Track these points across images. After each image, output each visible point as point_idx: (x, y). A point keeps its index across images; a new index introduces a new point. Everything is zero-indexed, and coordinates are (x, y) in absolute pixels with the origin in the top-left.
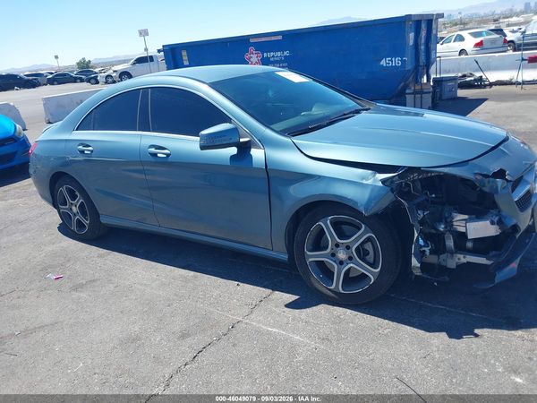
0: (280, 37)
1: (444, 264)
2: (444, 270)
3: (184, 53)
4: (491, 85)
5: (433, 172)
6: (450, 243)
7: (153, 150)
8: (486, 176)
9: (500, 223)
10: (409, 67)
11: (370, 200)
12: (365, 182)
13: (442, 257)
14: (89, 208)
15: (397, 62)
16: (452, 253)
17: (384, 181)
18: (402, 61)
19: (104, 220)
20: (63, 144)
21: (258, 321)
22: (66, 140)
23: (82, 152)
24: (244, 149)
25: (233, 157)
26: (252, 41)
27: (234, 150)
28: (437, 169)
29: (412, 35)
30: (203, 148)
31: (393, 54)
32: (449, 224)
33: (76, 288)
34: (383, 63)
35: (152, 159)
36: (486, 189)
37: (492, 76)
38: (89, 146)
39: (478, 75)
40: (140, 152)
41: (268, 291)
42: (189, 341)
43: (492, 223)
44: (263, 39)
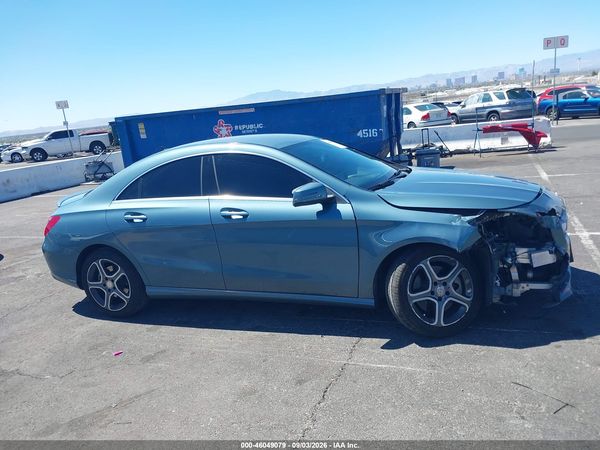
0: (252, 110)
1: (509, 294)
2: (511, 298)
3: (141, 126)
4: (451, 154)
6: (515, 274)
7: (227, 213)
8: (543, 214)
9: (556, 252)
10: (384, 138)
13: (509, 287)
15: (373, 133)
16: (517, 282)
18: (380, 133)
19: (151, 291)
22: (106, 211)
23: (131, 221)
24: (329, 204)
25: (319, 213)
26: (221, 113)
27: (319, 207)
29: (385, 107)
30: (296, 205)
31: (370, 126)
32: (515, 257)
33: (148, 359)
34: (360, 134)
35: (225, 221)
36: (544, 225)
37: (452, 146)
38: (140, 214)
39: (438, 144)
43: (551, 253)
44: (233, 112)
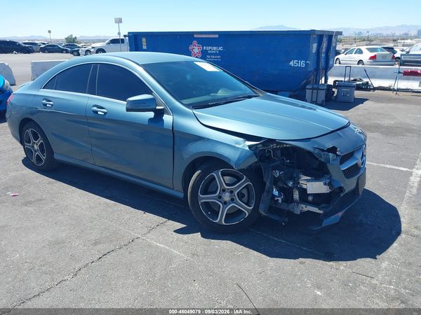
0: (217, 36)
1: (292, 210)
2: (290, 214)
3: (144, 40)
4: (375, 89)
5: (287, 144)
6: (296, 195)
7: (95, 108)
8: (323, 150)
9: (330, 184)
10: (311, 68)
11: (239, 159)
12: (237, 146)
13: (291, 205)
14: (46, 147)
15: (302, 64)
16: (298, 203)
17: (250, 147)
19: (56, 157)
20: (31, 98)
21: (152, 239)
22: (35, 95)
23: (45, 105)
24: (159, 114)
25: (150, 119)
26: (195, 36)
27: (151, 115)
28: (288, 142)
29: (315, 46)
30: (128, 110)
32: (296, 182)
33: (27, 204)
34: (292, 63)
35: (93, 115)
36: (323, 160)
37: (376, 83)
38: (50, 101)
39: (365, 80)
40: (86, 109)
41: (164, 220)
42: (99, 247)
43: (325, 184)
44: (204, 36)
